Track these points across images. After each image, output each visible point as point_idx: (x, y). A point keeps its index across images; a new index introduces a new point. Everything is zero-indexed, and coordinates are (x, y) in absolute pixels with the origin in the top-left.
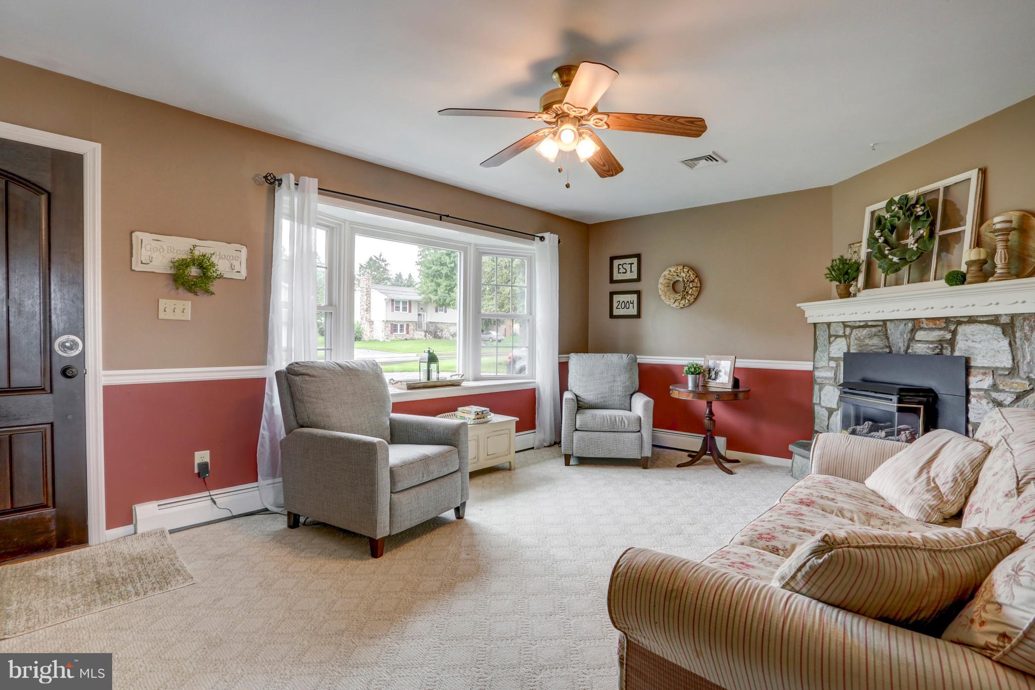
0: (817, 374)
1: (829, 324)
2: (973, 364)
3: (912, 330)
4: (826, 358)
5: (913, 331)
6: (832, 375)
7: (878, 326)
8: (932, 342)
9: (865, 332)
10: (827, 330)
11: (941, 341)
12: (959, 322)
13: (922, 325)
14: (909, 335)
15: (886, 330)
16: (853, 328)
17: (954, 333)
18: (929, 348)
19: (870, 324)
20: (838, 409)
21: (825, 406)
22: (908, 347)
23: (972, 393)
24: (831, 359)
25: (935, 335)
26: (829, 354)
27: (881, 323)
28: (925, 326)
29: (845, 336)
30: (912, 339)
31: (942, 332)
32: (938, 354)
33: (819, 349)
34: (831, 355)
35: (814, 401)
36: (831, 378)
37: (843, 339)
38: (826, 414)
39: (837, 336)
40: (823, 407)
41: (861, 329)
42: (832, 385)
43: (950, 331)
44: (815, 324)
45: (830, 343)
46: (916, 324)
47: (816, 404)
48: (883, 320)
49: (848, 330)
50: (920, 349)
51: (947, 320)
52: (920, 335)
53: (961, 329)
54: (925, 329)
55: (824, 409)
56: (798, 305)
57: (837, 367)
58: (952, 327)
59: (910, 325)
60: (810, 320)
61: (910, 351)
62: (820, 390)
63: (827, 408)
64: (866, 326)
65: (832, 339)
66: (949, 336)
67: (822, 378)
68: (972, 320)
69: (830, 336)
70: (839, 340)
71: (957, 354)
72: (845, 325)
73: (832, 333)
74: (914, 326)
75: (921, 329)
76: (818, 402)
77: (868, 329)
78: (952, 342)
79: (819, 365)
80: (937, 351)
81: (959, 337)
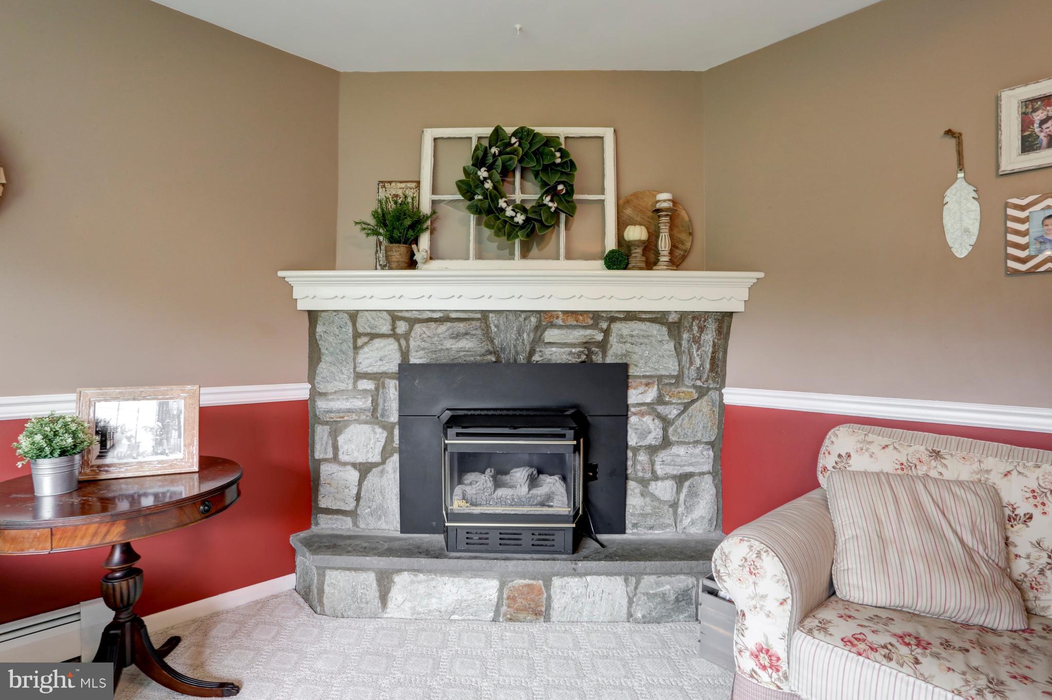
0: (322, 405)
1: (353, 316)
2: (632, 371)
3: (537, 328)
4: (348, 371)
5: (539, 329)
6: (368, 403)
7: (473, 319)
8: (573, 345)
9: (443, 328)
10: (350, 324)
11: (587, 344)
12: (613, 318)
13: (556, 321)
14: (532, 335)
15: (488, 327)
16: (413, 321)
17: (607, 332)
18: (571, 353)
19: (453, 315)
20: (383, 462)
21: (352, 460)
22: (532, 352)
23: (633, 409)
24: (359, 376)
25: (578, 335)
26: (355, 368)
27: (479, 316)
28: (560, 322)
29: (394, 335)
30: (538, 340)
31: (589, 332)
32: (583, 362)
33: (326, 358)
34: (363, 368)
35: (318, 455)
36: (363, 411)
37: (391, 340)
38: (354, 475)
39: (373, 336)
40: (345, 464)
41: (433, 325)
42: (366, 423)
43: (602, 330)
44: (313, 316)
45: (356, 348)
46: (545, 319)
47: (326, 460)
48: (482, 312)
49: (402, 327)
50: (557, 355)
51: (596, 316)
52: (551, 335)
53: (616, 327)
54: (560, 327)
55: (349, 468)
56: (281, 274)
57: (377, 389)
58: (604, 325)
59: (533, 320)
60: (302, 305)
61: (536, 358)
62: (334, 435)
63: (354, 465)
64: (445, 318)
65: (360, 342)
66: (599, 337)
67: (339, 411)
68: (631, 316)
69: (357, 335)
70: (378, 343)
71: (609, 360)
72: (395, 316)
73: (360, 330)
74: (540, 321)
75: (552, 325)
76: (330, 455)
77: (449, 324)
78: (603, 345)
79: (321, 388)
80: (584, 357)
81: (613, 339)
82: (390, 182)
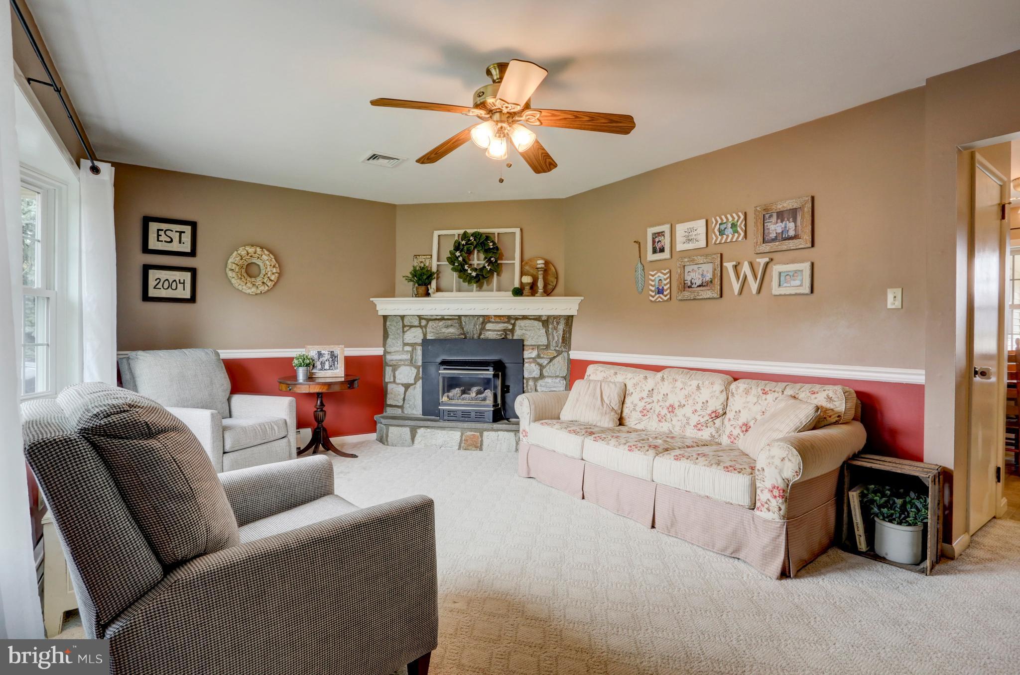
0: (388, 357)
1: (403, 317)
2: (525, 343)
3: (483, 323)
4: (400, 343)
5: (484, 323)
6: (409, 357)
7: (454, 319)
8: (499, 331)
9: (441, 323)
10: (401, 321)
11: (505, 330)
12: (517, 318)
13: (491, 320)
14: (480, 326)
15: (461, 322)
16: (429, 320)
17: (514, 325)
18: (497, 334)
19: (446, 317)
20: (415, 384)
21: (402, 382)
22: (480, 334)
23: (526, 360)
24: (405, 344)
25: (501, 326)
26: (403, 341)
27: (457, 317)
28: (493, 320)
29: (420, 326)
30: (483, 328)
31: (506, 325)
32: (503, 338)
33: (391, 336)
34: (406, 341)
35: (387, 380)
36: (406, 360)
37: (419, 328)
38: (402, 389)
39: (411, 327)
40: (399, 384)
41: (437, 321)
42: (408, 365)
43: (511, 324)
44: (385, 318)
45: (404, 332)
46: (486, 319)
47: (390, 382)
48: (458, 316)
49: (424, 323)
50: (491, 335)
51: (509, 317)
52: (489, 326)
53: (518, 323)
54: (493, 322)
55: (400, 386)
56: (371, 299)
57: (413, 350)
58: (513, 322)
59: (481, 319)
60: (381, 313)
61: (482, 336)
62: (394, 371)
63: (402, 385)
64: (442, 319)
65: (405, 329)
66: (510, 327)
67: (396, 360)
68: (525, 318)
69: (404, 326)
70: (413, 329)
71: (515, 338)
72: (420, 318)
73: (406, 324)
74: (484, 320)
75: (490, 322)
76: (392, 380)
77: (444, 321)
78: (512, 331)
79: (388, 350)
80: (503, 336)
81: (517, 328)
82: (419, 256)
